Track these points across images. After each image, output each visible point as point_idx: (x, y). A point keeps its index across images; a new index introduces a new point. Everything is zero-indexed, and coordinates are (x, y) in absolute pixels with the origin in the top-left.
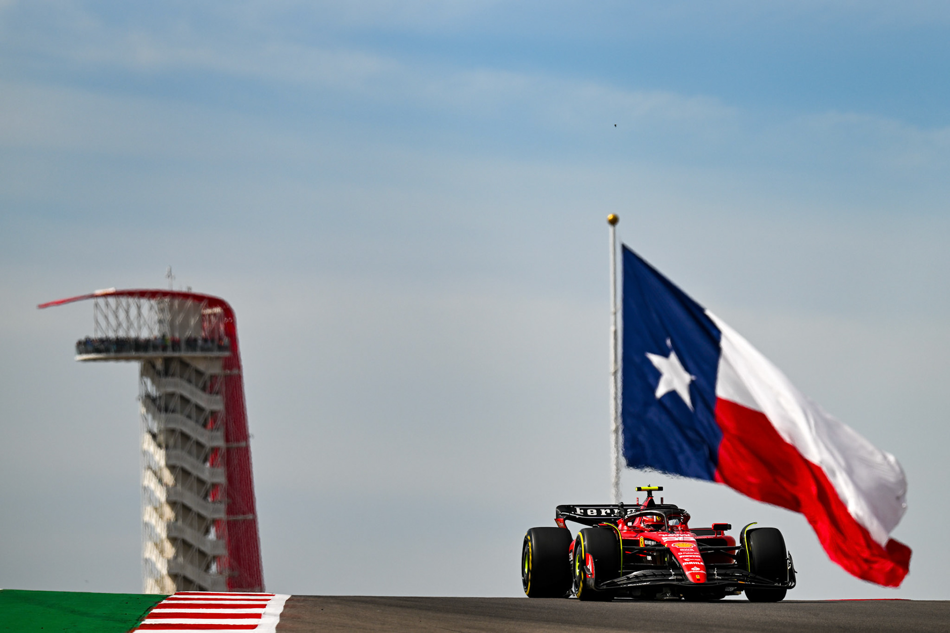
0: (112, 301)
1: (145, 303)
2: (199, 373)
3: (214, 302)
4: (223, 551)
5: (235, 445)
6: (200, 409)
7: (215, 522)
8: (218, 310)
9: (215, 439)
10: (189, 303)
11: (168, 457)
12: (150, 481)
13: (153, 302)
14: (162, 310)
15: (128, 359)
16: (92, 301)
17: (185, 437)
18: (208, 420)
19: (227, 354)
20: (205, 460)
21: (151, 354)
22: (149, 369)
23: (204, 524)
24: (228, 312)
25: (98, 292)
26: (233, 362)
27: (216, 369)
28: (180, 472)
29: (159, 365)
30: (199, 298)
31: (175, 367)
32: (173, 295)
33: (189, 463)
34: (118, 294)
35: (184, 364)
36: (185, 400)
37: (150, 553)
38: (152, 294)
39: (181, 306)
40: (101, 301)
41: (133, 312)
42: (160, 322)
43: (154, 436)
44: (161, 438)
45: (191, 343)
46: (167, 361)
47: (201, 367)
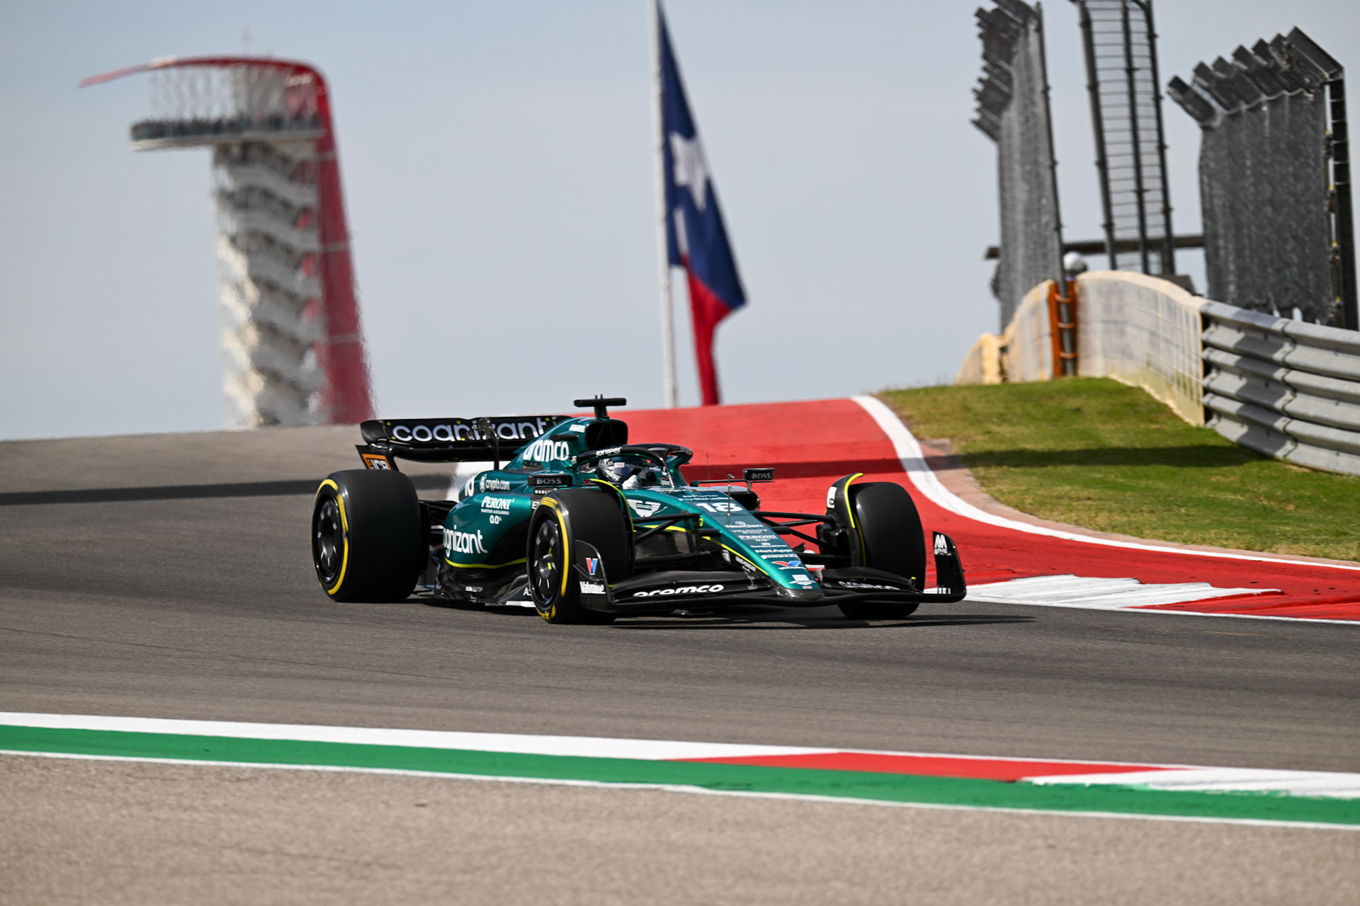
0: (174, 72)
1: (216, 74)
2: (285, 160)
3: (301, 69)
4: (323, 380)
5: (332, 248)
6: (287, 205)
7: (311, 345)
8: (306, 79)
9: (306, 241)
10: (270, 72)
11: (251, 267)
12: (228, 298)
13: (227, 72)
14: (236, 83)
15: (196, 144)
16: (148, 75)
17: (270, 240)
18: (299, 217)
19: (319, 133)
20: (297, 266)
21: (225, 138)
22: (223, 156)
23: (298, 348)
24: (319, 81)
25: (158, 60)
26: (326, 143)
27: (305, 152)
28: (267, 286)
29: (236, 151)
30: (282, 66)
31: (254, 153)
32: (250, 63)
33: (276, 272)
34: (181, 64)
35: (266, 149)
36: (268, 195)
37: (232, 388)
38: (224, 62)
39: (261, 75)
40: (160, 74)
41: (200, 86)
42: (236, 95)
43: (233, 240)
44: (241, 242)
45: (275, 122)
46: (246, 146)
47: (288, 150)
